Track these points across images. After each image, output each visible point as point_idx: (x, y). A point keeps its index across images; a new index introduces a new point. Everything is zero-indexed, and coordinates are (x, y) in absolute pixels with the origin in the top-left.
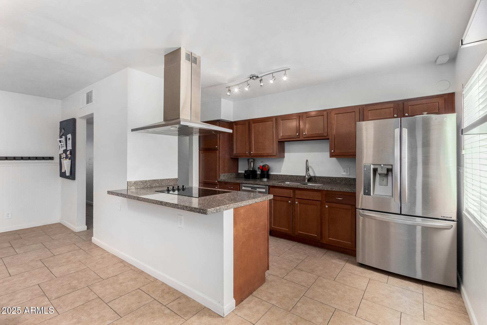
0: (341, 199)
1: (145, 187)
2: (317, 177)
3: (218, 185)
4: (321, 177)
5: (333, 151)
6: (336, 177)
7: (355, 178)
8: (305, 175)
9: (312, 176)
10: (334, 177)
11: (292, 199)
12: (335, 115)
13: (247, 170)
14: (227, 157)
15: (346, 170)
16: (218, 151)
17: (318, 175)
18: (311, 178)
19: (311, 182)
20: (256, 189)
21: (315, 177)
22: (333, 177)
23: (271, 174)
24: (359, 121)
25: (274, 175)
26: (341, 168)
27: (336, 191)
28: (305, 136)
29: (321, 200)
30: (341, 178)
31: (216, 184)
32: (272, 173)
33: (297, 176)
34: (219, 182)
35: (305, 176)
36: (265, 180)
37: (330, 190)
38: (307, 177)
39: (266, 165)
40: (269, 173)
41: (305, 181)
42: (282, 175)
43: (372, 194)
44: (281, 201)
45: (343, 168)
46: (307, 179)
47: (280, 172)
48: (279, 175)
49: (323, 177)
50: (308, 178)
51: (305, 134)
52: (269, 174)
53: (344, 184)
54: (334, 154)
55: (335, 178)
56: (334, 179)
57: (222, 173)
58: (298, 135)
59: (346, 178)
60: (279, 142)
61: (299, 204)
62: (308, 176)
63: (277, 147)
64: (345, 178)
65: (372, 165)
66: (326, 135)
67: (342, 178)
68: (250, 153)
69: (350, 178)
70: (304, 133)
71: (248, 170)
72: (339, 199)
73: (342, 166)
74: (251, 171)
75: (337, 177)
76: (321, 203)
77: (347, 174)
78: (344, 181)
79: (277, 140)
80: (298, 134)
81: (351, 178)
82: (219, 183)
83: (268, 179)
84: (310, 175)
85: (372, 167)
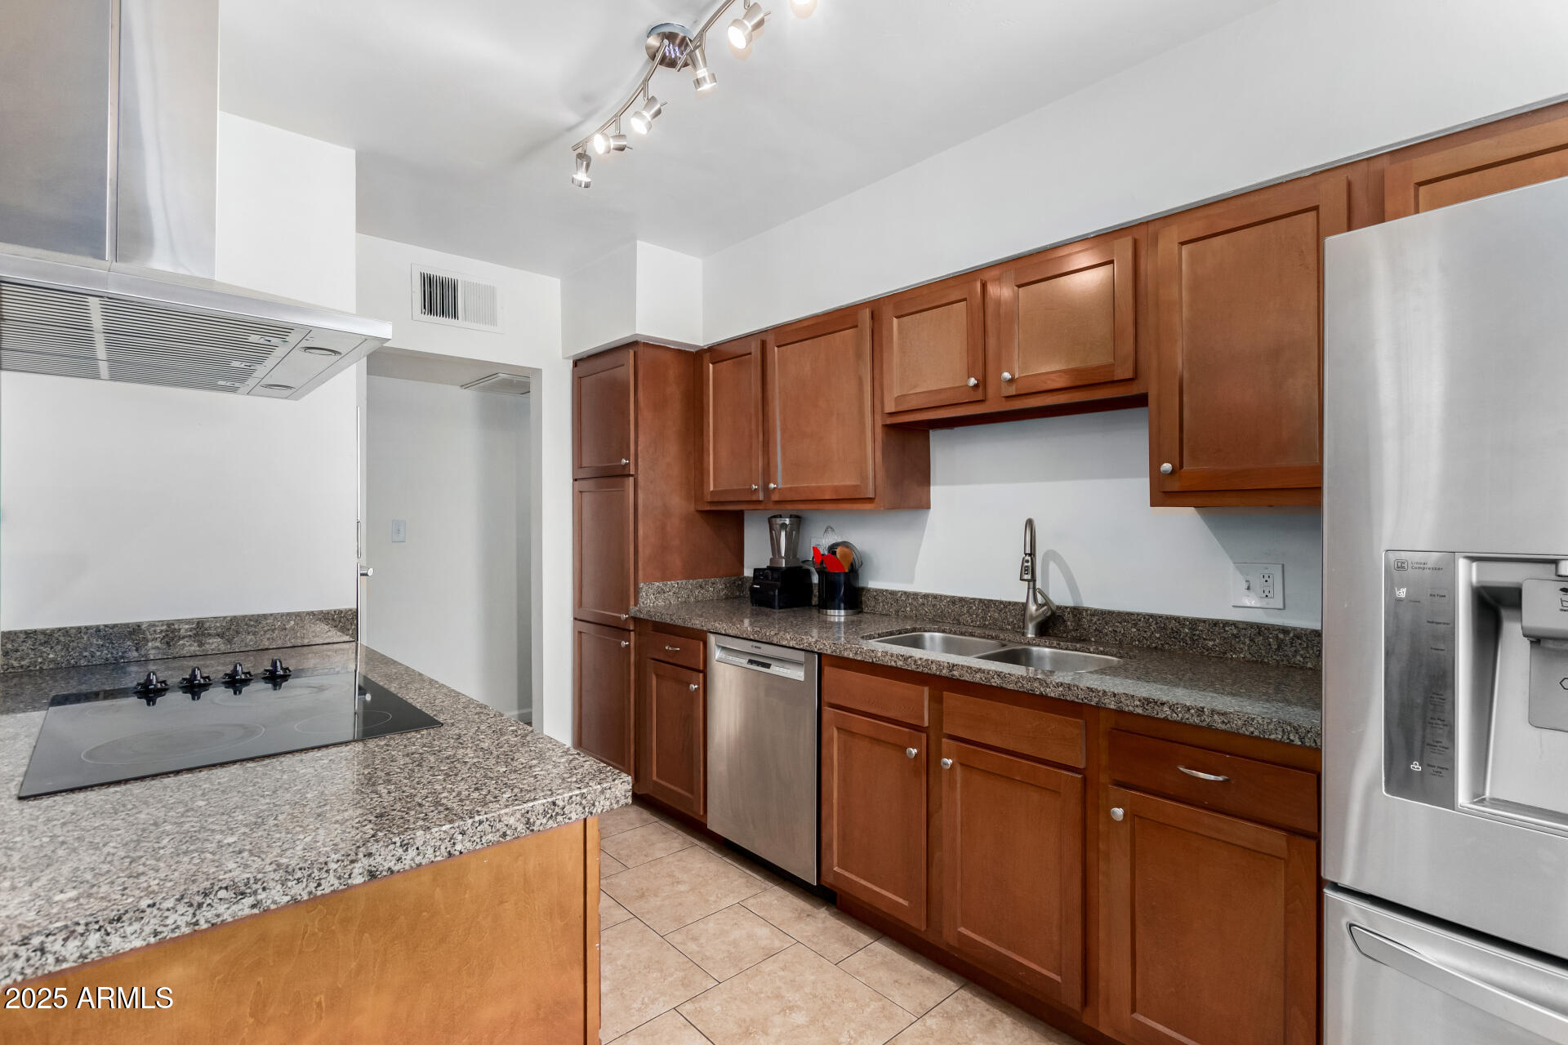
0: (1212, 777)
1: (122, 657)
2: (1087, 610)
3: (630, 631)
4: (1111, 613)
5: (1167, 467)
6: (1200, 620)
7: (1318, 627)
8: (1024, 601)
9: (1059, 608)
10: (1186, 619)
11: (924, 736)
12: (1185, 249)
13: (765, 567)
14: (678, 504)
15: (1257, 582)
16: (631, 479)
17: (1092, 601)
18: (1053, 613)
19: (1056, 636)
20: (768, 666)
21: (1077, 611)
22: (1177, 619)
23: (869, 590)
24: (1350, 229)
25: (882, 591)
26: (1231, 566)
27: (1175, 722)
28: (1012, 391)
29: (1082, 766)
30: (1226, 623)
31: (624, 630)
32: (873, 584)
33: (987, 604)
34: (636, 620)
35: (1025, 606)
36: (838, 615)
37: (1139, 711)
38: (1033, 608)
39: (845, 544)
40: (861, 584)
41: (1024, 634)
42: (915, 595)
43: (1463, 797)
44: (875, 740)
45: (1242, 565)
46: (1034, 623)
47: (911, 580)
48: (905, 593)
49: (1119, 614)
50: (1037, 617)
51: (1011, 381)
52: (863, 589)
53: (1246, 661)
54: (1175, 486)
55: (1194, 623)
56: (1184, 626)
57: (650, 580)
58: (976, 386)
59: (1260, 629)
60: (891, 429)
61: (958, 769)
62: (1040, 606)
63: (879, 454)
64: (1251, 625)
65: (1462, 564)
66: (1129, 374)
67: (1234, 624)
68: (766, 488)
69: (1285, 630)
70: (1007, 375)
71: (769, 568)
72: (1202, 775)
73: (1231, 557)
74: (780, 569)
75: (1204, 621)
76: (1085, 780)
77: (1263, 604)
78: (1247, 641)
79: (878, 418)
80: (973, 381)
81: (1294, 629)
82: (635, 626)
83: (850, 611)
84: (1047, 603)
85: (1466, 576)
